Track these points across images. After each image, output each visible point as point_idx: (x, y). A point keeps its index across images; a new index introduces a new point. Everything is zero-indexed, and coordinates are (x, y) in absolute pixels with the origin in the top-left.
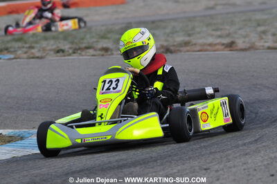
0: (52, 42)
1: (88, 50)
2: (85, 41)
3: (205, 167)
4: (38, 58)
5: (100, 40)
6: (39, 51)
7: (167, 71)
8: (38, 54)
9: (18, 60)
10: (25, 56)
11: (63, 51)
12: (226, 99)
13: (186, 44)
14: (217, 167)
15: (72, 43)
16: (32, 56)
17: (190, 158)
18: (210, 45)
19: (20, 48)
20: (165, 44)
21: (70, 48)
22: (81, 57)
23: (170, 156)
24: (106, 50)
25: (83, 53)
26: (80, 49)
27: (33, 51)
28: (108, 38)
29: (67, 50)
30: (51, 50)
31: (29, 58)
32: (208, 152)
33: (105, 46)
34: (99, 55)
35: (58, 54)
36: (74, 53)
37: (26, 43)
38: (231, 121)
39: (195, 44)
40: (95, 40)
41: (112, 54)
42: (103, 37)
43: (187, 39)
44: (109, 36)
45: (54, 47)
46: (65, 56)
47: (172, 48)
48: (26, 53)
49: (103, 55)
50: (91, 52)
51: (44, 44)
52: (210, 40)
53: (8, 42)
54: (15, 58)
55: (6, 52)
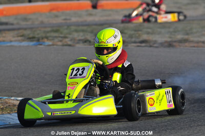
0: (81, 34)
4: (70, 45)
6: (71, 40)
7: (126, 66)
8: (69, 43)
9: (55, 46)
10: (60, 43)
11: (90, 42)
12: (170, 89)
13: (186, 41)
16: (65, 44)
18: (203, 42)
19: (56, 37)
20: (169, 40)
30: (80, 40)
31: (63, 45)
35: (86, 44)
37: (61, 33)
38: (174, 107)
39: (192, 41)
43: (186, 37)
44: (125, 31)
45: (83, 38)
46: (90, 45)
47: (174, 44)
48: (61, 41)
51: (75, 35)
52: (204, 39)
53: (48, 32)
54: (53, 45)
55: (46, 40)
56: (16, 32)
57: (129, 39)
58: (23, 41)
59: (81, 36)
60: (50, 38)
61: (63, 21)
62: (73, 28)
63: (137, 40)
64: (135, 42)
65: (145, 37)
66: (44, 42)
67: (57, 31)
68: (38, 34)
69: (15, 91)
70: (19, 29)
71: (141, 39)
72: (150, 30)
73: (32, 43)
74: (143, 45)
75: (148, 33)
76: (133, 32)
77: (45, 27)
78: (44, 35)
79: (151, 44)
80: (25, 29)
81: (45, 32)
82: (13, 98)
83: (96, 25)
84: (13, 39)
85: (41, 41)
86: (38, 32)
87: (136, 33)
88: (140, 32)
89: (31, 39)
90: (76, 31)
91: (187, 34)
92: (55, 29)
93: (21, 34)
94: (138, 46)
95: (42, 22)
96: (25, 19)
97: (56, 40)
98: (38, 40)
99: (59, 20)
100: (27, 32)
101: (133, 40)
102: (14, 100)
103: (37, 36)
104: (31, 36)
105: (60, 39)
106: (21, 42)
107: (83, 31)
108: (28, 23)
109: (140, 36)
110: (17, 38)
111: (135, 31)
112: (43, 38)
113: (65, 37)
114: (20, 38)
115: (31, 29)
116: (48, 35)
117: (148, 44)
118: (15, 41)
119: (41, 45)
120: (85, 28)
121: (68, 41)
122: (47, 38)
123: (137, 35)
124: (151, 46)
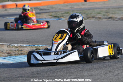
1: (93, 18)
2: (92, 14)
5: (98, 14)
15: (87, 15)
22: (90, 20)
24: (100, 18)
25: (91, 19)
26: (90, 17)
28: (101, 14)
29: (85, 17)
33: (100, 17)
34: (97, 20)
36: (88, 19)
37: (70, 14)
40: (96, 14)
41: (102, 20)
42: (99, 13)
44: (101, 13)
49: (99, 20)
50: (94, 19)
53: (63, 13)
54: (66, 20)
55: (62, 17)
56: (48, 14)
57: (103, 17)
58: (52, 18)
60: (64, 17)
61: (70, 8)
62: (75, 11)
63: (107, 17)
64: (106, 18)
65: (111, 15)
66: (61, 19)
67: (67, 13)
68: (58, 15)
69: (48, 42)
70: (49, 12)
71: (109, 17)
72: (113, 12)
73: (56, 19)
74: (110, 19)
75: (112, 14)
76: (105, 13)
77: (62, 11)
78: (61, 15)
79: (114, 19)
80: (52, 12)
81: (62, 13)
82: (48, 46)
83: (86, 10)
84: (46, 17)
85: (60, 18)
86: (58, 13)
87: (106, 13)
88: (108, 13)
89: (55, 17)
92: (66, 12)
93: (50, 15)
94: (108, 20)
95: (60, 9)
96: (52, 7)
98: (59, 18)
99: (68, 8)
100: (53, 14)
101: (105, 17)
103: (58, 16)
104: (55, 15)
106: (50, 19)
108: (53, 9)
109: (108, 15)
110: (48, 17)
111: (106, 12)
112: (61, 17)
114: (50, 17)
115: (55, 12)
116: (63, 15)
117: (112, 19)
118: (48, 18)
119: (60, 20)
120: (81, 11)
122: (63, 16)
123: (107, 15)
124: (114, 20)
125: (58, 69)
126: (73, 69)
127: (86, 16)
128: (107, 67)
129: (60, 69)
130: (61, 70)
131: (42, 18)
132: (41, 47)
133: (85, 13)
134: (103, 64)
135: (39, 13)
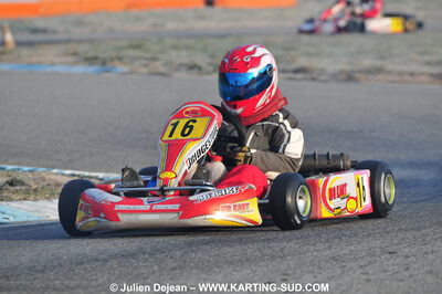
0: (184, 53)
3: (390, 250)
4: (162, 74)
6: (165, 64)
8: (162, 69)
9: (134, 75)
10: (144, 70)
11: (199, 68)
13: (379, 70)
14: (406, 250)
15: (212, 56)
16: (154, 71)
17: (369, 235)
18: (412, 74)
19: (138, 58)
20: (347, 68)
21: (210, 64)
23: (341, 229)
27: (156, 64)
29: (204, 66)
30: (181, 65)
31: (151, 74)
32: (396, 228)
35: (192, 72)
37: (147, 51)
39: (390, 72)
43: (379, 63)
45: (186, 61)
47: (358, 75)
48: (146, 66)
51: (173, 55)
52: (413, 67)
53: (122, 48)
54: (131, 73)
55: (117, 63)
56: (62, 47)
58: (75, 63)
59: (183, 57)
60: (126, 60)
61: (151, 29)
62: (169, 41)
63: (289, 67)
65: (303, 62)
66: (114, 67)
67: (138, 47)
68: (104, 52)
69: (59, 157)
70: (68, 41)
71: (295, 66)
72: (311, 49)
73: (91, 69)
74: (300, 76)
75: (309, 55)
76: (280, 53)
77: (116, 39)
78: (114, 54)
79: (315, 75)
80: (80, 42)
81: (116, 48)
82: (55, 171)
84: (57, 60)
85: (108, 64)
86: (104, 47)
87: (286, 53)
88: (293, 53)
89: (91, 60)
90: (175, 48)
91: (382, 58)
92: (134, 42)
93: (73, 51)
94: (290, 79)
95: (111, 30)
96: (80, 23)
97: (137, 64)
98: (104, 63)
99: (143, 26)
100: (82, 48)
102: (57, 174)
103: (101, 55)
104: (91, 54)
105: (145, 62)
106: (71, 66)
107: (188, 48)
109: (293, 59)
110: (63, 59)
111: (286, 49)
112: (112, 60)
113: (154, 59)
114: (70, 59)
115: (91, 41)
116: (123, 53)
117: (308, 76)
118: (61, 63)
119: (108, 71)
120: (191, 42)
121: (159, 66)
122: (120, 59)
123: (288, 58)
124: (313, 79)
125: (89, 262)
126: (147, 260)
127: (208, 60)
128: (273, 257)
129: (96, 260)
130: (99, 264)
131: (39, 63)
132: (30, 175)
133: (204, 50)
134: (261, 245)
135: (30, 44)
